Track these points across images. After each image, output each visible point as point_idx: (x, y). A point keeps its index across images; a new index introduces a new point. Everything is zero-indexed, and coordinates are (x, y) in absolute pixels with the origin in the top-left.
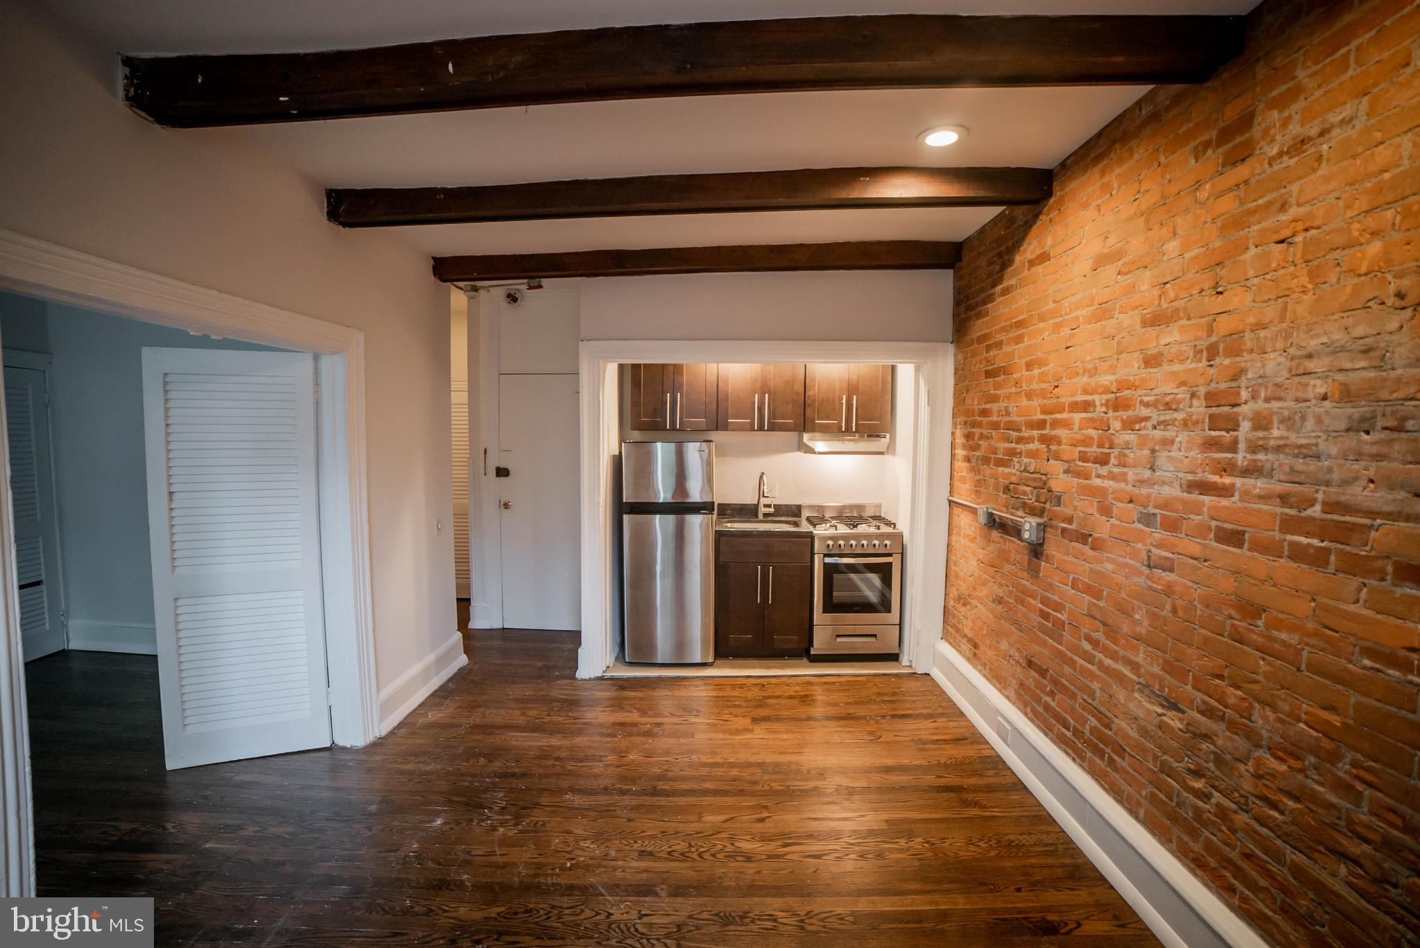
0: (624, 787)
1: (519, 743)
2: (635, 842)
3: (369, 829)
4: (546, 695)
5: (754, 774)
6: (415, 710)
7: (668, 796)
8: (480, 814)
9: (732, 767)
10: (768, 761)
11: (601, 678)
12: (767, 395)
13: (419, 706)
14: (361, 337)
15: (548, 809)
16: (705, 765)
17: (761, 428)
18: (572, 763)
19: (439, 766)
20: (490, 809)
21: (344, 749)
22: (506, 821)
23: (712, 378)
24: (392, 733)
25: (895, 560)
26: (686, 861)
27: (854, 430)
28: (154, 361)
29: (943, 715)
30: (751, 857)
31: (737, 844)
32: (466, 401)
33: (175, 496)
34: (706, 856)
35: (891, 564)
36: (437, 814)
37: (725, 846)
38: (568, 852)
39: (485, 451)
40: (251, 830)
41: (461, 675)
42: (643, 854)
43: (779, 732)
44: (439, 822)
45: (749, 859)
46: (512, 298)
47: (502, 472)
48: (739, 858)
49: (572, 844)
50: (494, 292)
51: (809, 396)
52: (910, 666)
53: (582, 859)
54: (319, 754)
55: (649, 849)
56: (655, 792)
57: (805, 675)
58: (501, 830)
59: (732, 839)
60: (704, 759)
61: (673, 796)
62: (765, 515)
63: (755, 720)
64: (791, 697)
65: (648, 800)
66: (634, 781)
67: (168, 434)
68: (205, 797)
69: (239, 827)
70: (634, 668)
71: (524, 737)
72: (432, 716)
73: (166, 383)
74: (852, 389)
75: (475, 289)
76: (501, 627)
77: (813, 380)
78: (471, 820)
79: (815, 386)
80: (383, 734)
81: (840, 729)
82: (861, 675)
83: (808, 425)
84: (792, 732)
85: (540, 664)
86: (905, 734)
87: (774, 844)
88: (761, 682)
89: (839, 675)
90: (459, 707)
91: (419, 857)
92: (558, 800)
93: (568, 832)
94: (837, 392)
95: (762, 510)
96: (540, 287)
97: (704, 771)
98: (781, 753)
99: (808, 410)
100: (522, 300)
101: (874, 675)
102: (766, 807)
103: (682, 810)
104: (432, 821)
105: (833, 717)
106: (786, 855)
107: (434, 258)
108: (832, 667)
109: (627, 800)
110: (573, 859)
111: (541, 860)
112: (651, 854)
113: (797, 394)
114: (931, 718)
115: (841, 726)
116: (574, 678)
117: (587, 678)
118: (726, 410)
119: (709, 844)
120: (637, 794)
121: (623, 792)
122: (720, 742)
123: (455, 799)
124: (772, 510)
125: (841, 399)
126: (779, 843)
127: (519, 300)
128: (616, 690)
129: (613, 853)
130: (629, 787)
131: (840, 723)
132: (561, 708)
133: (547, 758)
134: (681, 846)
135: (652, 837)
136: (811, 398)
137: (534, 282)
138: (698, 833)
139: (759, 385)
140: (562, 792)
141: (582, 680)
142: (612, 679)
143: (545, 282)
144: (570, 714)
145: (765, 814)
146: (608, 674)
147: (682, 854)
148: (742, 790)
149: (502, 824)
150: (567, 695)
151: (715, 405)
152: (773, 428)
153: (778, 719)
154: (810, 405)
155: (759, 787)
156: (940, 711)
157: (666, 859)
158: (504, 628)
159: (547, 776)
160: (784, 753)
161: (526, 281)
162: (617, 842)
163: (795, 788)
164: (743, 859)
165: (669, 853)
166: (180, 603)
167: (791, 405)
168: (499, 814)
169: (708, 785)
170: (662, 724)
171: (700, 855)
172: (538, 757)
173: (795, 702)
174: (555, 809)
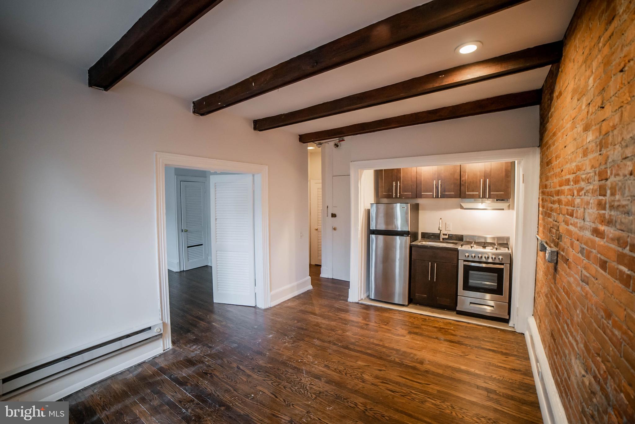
0: (336, 343)
1: (311, 319)
2: (326, 362)
3: (251, 332)
4: (332, 305)
5: (391, 353)
6: (286, 301)
7: (350, 350)
8: (284, 337)
9: (384, 348)
10: (402, 350)
11: (358, 303)
12: (440, 181)
13: (288, 300)
14: (267, 167)
15: (306, 342)
16: (373, 344)
17: (437, 197)
18: (324, 330)
19: (282, 320)
20: (288, 337)
21: (259, 308)
22: (290, 342)
23: (414, 174)
24: (275, 307)
25: (506, 268)
26: (339, 374)
27: (487, 197)
28: (213, 179)
29: (515, 356)
30: (365, 381)
31: (363, 375)
32: (321, 187)
33: (217, 220)
34: (348, 375)
35: (503, 269)
36: (272, 333)
37: (358, 374)
38: (302, 357)
39: (327, 207)
40: (224, 323)
41: (308, 293)
42: (326, 366)
43: (417, 340)
44: (271, 336)
45: (363, 382)
46: (337, 146)
47: (334, 215)
48: (360, 380)
49: (305, 355)
50: (330, 144)
51: (463, 180)
52: (514, 327)
53: (305, 360)
54: (252, 308)
55: (329, 365)
56: (346, 348)
57: (450, 319)
58: (287, 344)
59: (362, 373)
60: (375, 342)
61: (352, 351)
62: (443, 239)
63: (410, 333)
64: (435, 327)
65: (342, 350)
66: (341, 342)
67: (215, 201)
68: (218, 312)
69: (222, 321)
70: (372, 301)
71: (313, 317)
72: (289, 304)
73: (215, 186)
74: (486, 175)
75: (320, 144)
76: (332, 278)
77: (465, 172)
78: (280, 338)
79: (466, 175)
80: (271, 306)
81: (448, 346)
82: (481, 326)
83: (462, 195)
84: (423, 341)
85: (338, 293)
86: (483, 358)
87: (378, 380)
88: (425, 319)
89: (468, 323)
90: (300, 303)
91: (259, 344)
92: (311, 340)
93: (307, 351)
94: (478, 178)
95: (442, 237)
96: (344, 140)
97: (372, 346)
98: (411, 348)
99: (462, 188)
100: (340, 146)
101: (489, 327)
102: (386, 366)
103: (351, 356)
104: (269, 335)
105: (449, 341)
106: (380, 386)
107: (299, 135)
108: (467, 318)
109: (334, 347)
110: (302, 360)
111: (293, 357)
112: (329, 367)
113: (457, 180)
114: (506, 355)
115: (450, 345)
116: (347, 301)
117: (352, 302)
118: (421, 188)
119: (352, 371)
120: (340, 346)
121: (335, 344)
122: (387, 337)
123: (280, 331)
124: (447, 237)
125: (480, 181)
126: (381, 381)
127: (339, 146)
128: (360, 308)
129: (316, 362)
130: (338, 343)
131: (450, 344)
132: (334, 310)
133: (316, 326)
134: (341, 368)
135: (334, 362)
136: (464, 181)
137: (341, 139)
138: (351, 366)
139: (436, 176)
140: (314, 338)
141: (350, 302)
142: (362, 304)
143: (345, 138)
144: (336, 313)
145: (384, 369)
146: (361, 302)
147: (339, 371)
148: (381, 357)
149: (288, 342)
150: (340, 306)
151: (415, 186)
152: (443, 196)
153: (421, 335)
154: (463, 185)
155: (389, 358)
156: (515, 353)
157: (333, 371)
158: (333, 279)
159: (313, 332)
160: (412, 349)
161: (338, 138)
162: (320, 359)
163: (405, 363)
164: (361, 381)
165: (335, 369)
166: (218, 252)
167: (453, 185)
168: (290, 339)
169: (369, 351)
170: (369, 325)
171: (346, 374)
172: (315, 325)
173: (435, 330)
174: (308, 343)
